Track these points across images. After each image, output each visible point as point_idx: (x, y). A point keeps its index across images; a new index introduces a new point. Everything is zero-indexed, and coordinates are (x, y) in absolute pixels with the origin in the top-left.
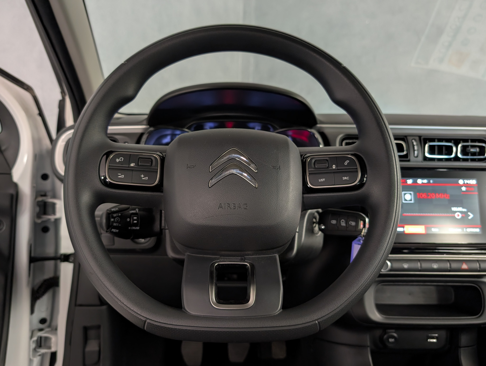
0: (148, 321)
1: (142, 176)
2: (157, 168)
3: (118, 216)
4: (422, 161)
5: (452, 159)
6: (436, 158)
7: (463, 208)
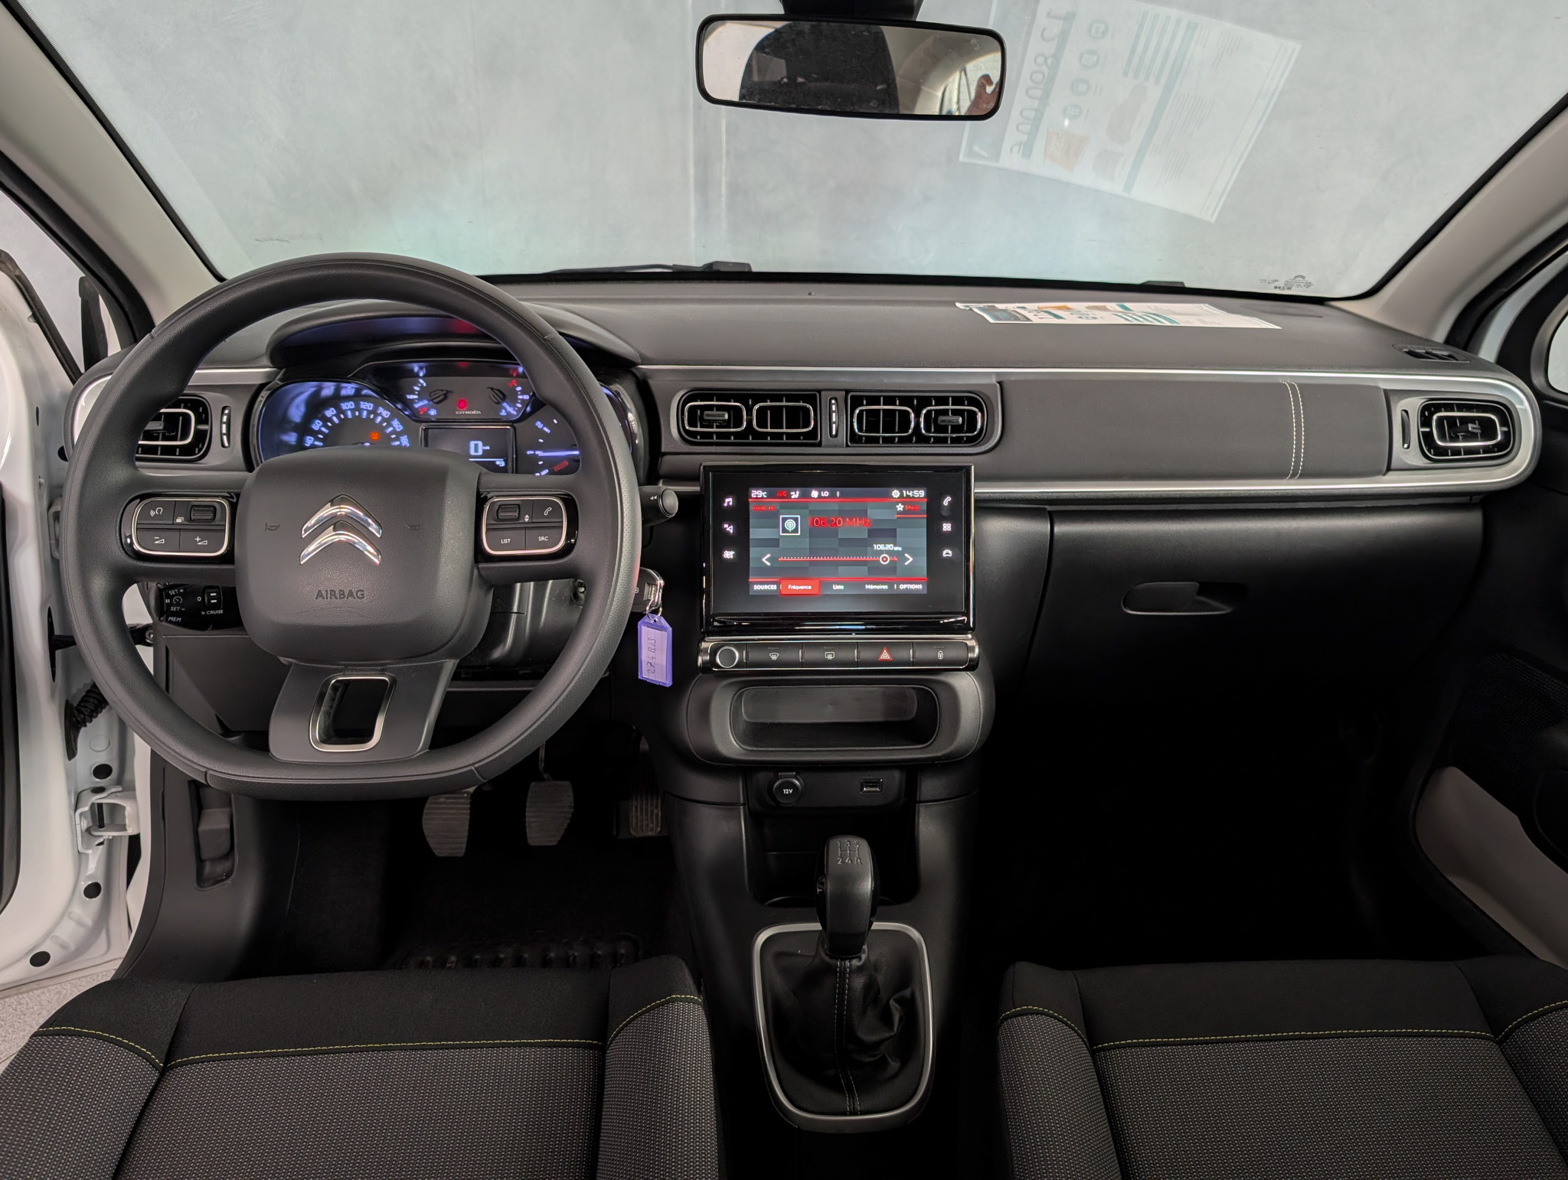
0: (211, 772)
1: (198, 539)
2: (223, 523)
3: (180, 594)
4: (847, 446)
5: (914, 440)
6: (879, 437)
7: (895, 546)
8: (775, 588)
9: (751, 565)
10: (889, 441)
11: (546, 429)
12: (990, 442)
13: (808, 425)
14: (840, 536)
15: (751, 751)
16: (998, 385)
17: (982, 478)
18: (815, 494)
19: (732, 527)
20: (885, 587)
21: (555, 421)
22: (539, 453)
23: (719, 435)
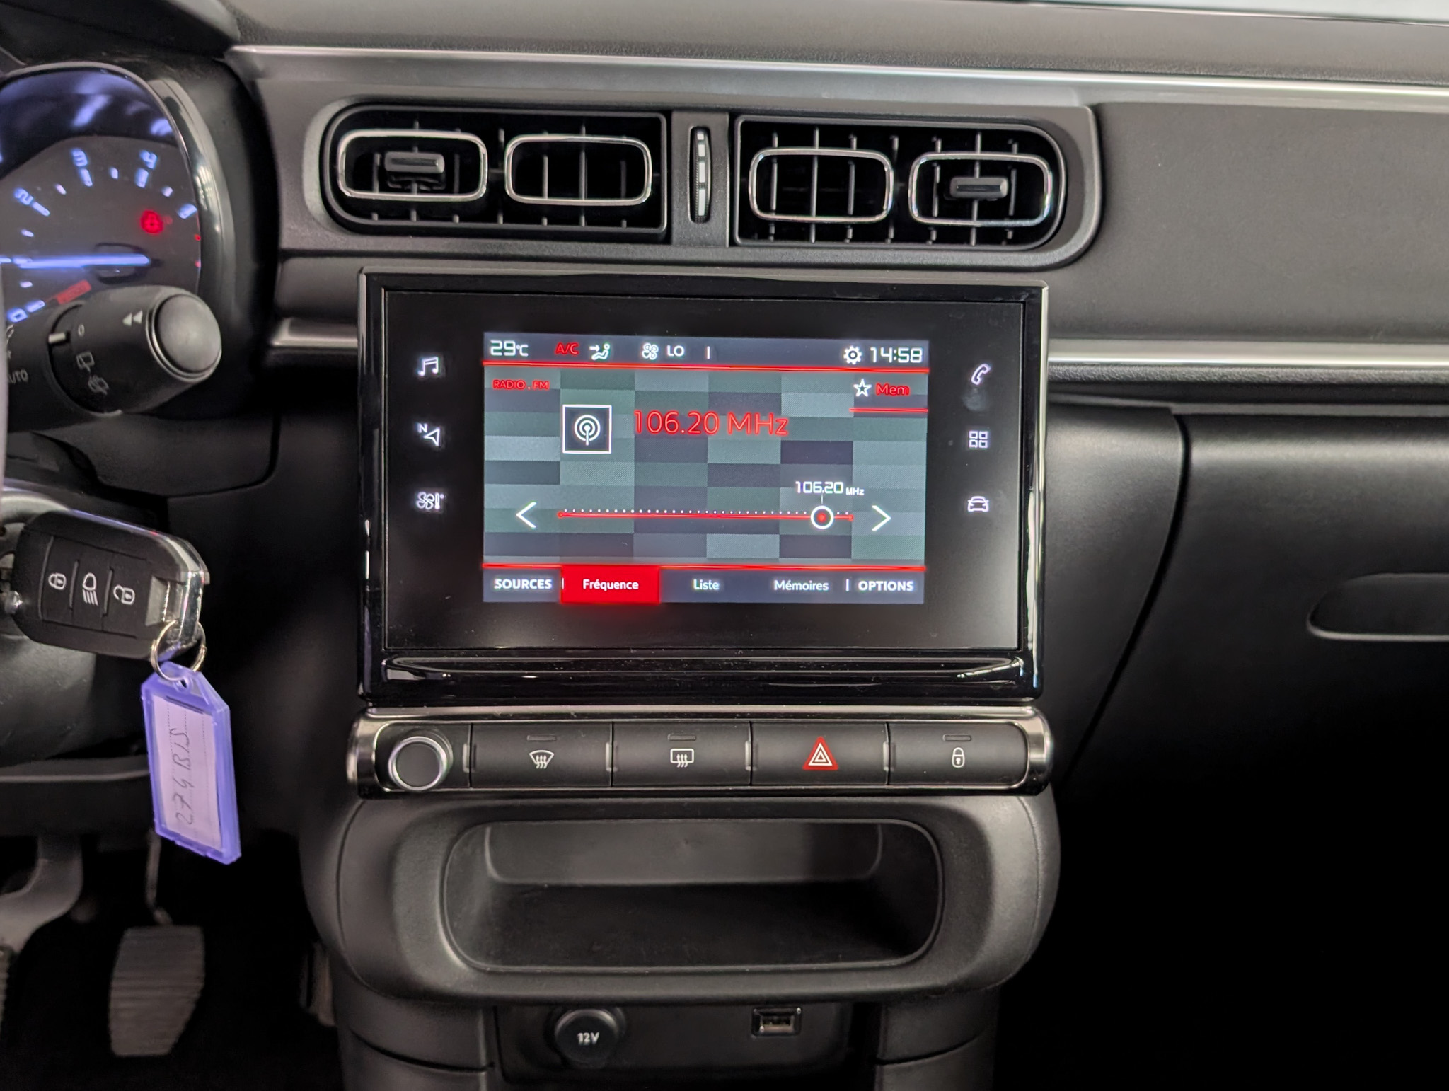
4: (733, 243)
5: (892, 235)
6: (808, 225)
7: (849, 483)
8: (549, 586)
9: (488, 528)
10: (831, 234)
11: (38, 207)
12: (1073, 241)
13: (636, 190)
14: (713, 458)
15: (491, 973)
16: (1089, 111)
17: (1066, 329)
18: (650, 350)
19: (438, 431)
20: (823, 587)
21: (61, 190)
22: (22, 262)
23: (426, 210)
